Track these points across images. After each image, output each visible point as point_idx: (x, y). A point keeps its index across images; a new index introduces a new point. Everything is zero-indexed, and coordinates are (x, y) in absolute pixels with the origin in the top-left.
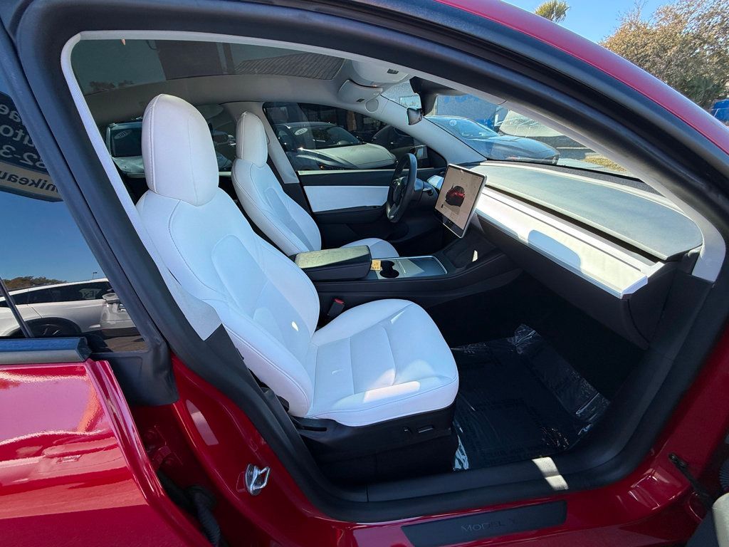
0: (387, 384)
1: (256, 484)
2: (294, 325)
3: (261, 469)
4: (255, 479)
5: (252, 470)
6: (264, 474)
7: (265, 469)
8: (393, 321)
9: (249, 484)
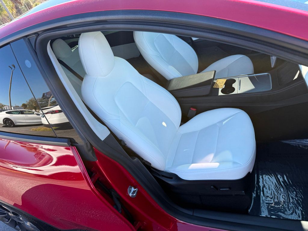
0: (207, 162)
1: (132, 193)
2: (164, 124)
3: (135, 188)
4: (132, 192)
5: (131, 188)
6: (135, 191)
7: (136, 189)
8: (224, 123)
9: (130, 193)
